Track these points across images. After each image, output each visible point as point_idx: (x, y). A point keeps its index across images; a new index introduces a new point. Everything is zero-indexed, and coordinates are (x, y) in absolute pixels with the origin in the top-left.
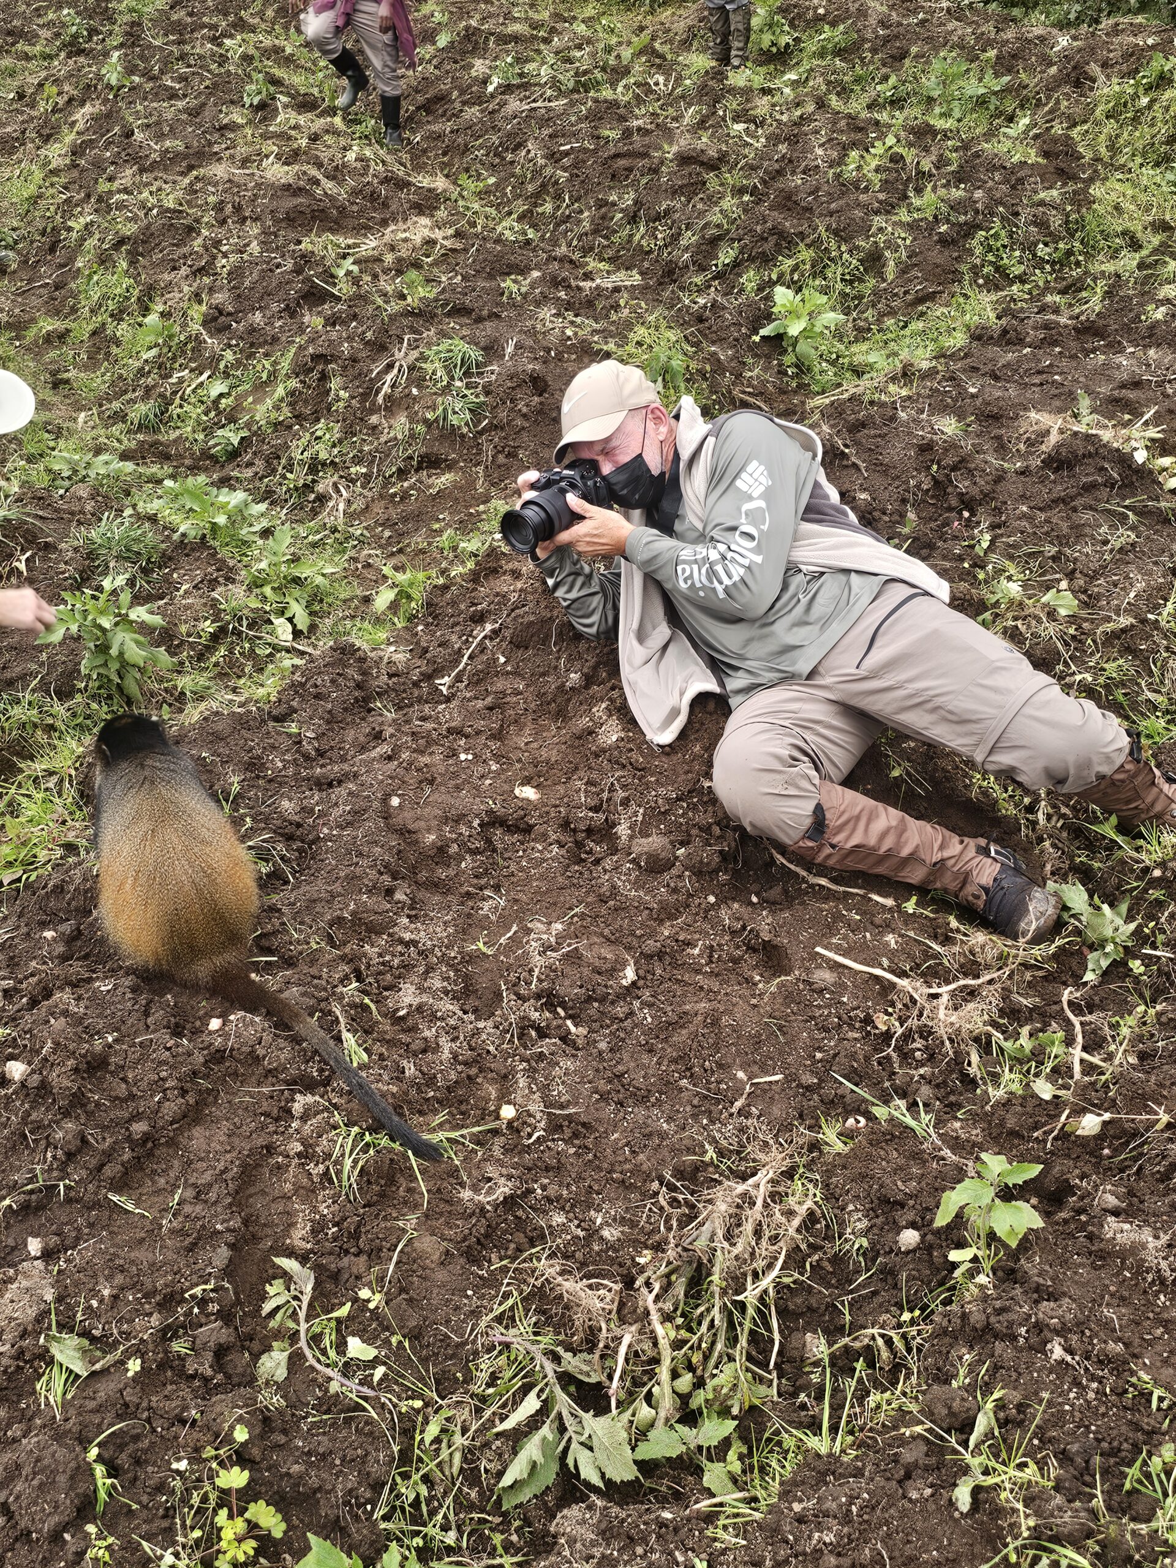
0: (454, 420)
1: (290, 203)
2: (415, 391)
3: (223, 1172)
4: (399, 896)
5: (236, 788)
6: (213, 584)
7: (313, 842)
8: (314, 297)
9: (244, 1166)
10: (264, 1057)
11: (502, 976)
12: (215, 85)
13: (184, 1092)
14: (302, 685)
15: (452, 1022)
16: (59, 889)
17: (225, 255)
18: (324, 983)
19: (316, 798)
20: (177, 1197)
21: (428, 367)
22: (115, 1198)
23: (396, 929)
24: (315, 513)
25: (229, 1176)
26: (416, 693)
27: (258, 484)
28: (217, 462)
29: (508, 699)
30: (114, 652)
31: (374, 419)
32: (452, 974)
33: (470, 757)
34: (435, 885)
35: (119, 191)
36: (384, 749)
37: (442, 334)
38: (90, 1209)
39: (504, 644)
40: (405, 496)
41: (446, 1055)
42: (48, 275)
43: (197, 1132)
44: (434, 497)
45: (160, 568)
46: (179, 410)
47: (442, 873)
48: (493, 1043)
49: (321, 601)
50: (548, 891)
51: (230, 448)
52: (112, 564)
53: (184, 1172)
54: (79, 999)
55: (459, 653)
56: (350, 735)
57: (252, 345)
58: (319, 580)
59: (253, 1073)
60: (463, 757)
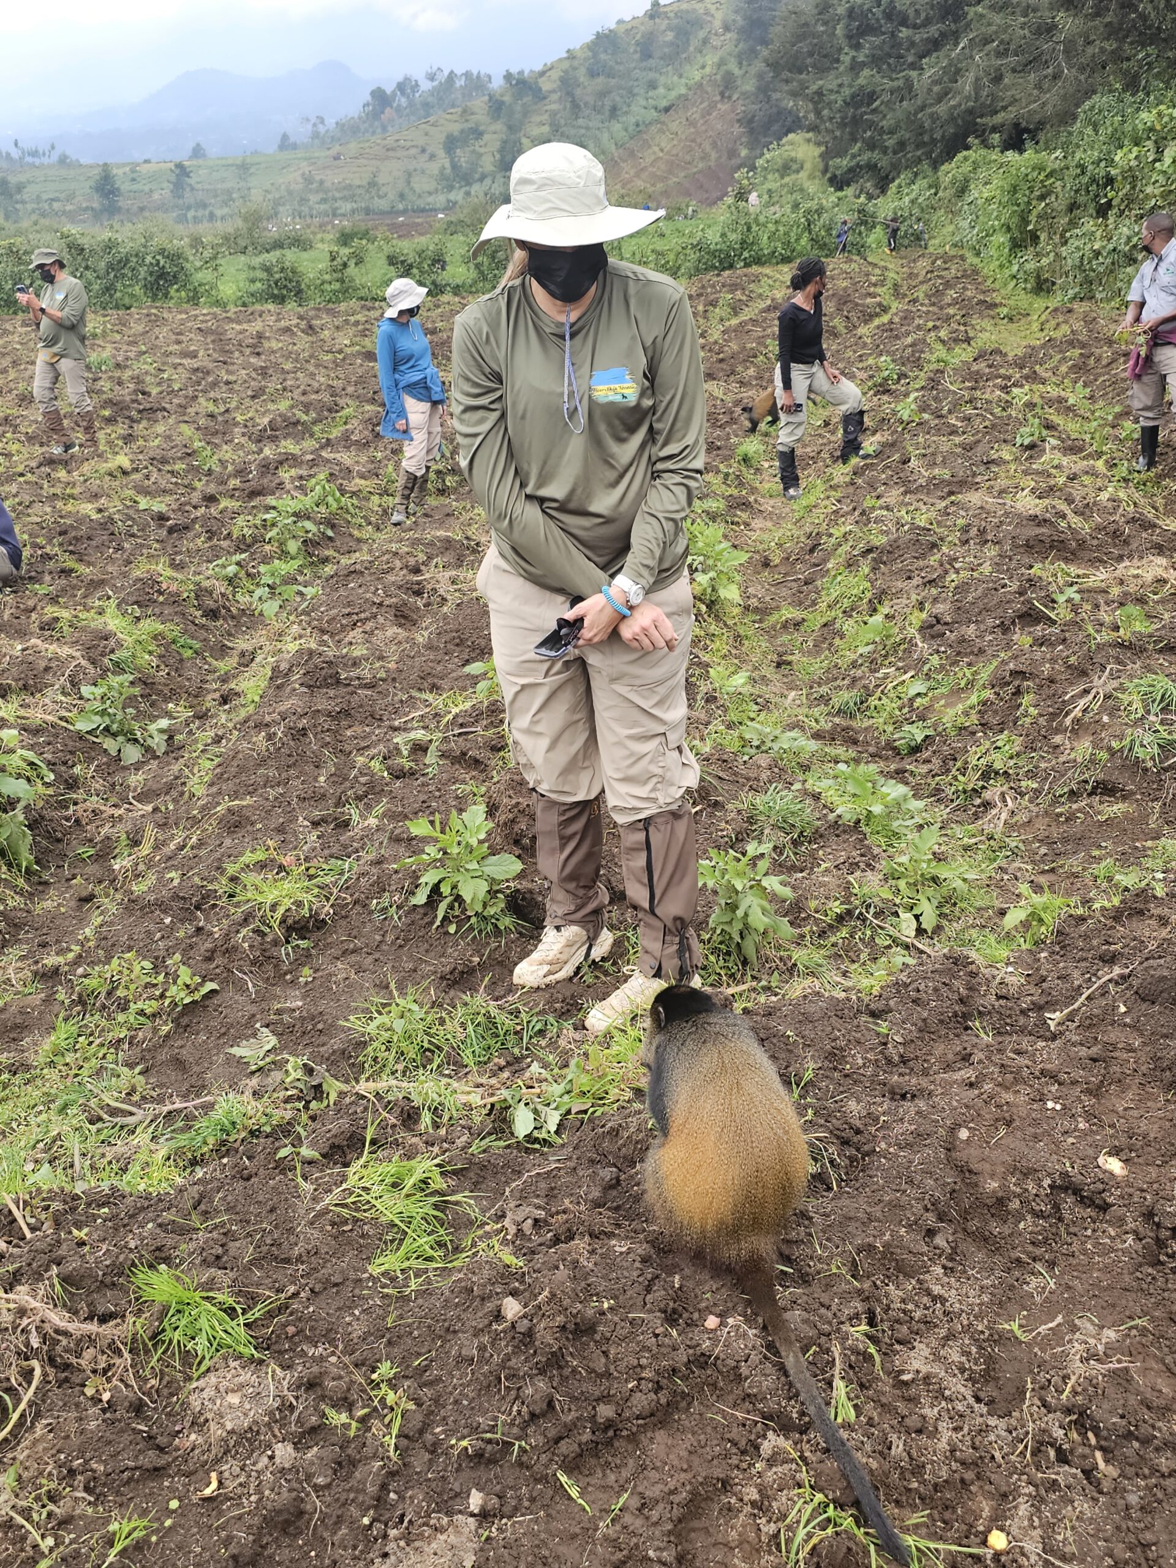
0: (1140, 753)
1: (1034, 531)
2: (1106, 719)
3: (672, 1492)
4: (940, 1241)
5: (808, 1075)
6: (853, 867)
7: (867, 1154)
8: (1030, 617)
9: (694, 1493)
10: (746, 1378)
11: (1031, 1372)
12: (994, 426)
13: (658, 1388)
14: (906, 985)
15: (960, 1407)
16: (615, 1133)
17: (957, 572)
18: (830, 1315)
19: (885, 1107)
20: (622, 1501)
21: (1125, 698)
22: (564, 1479)
23: (927, 1277)
24: (976, 817)
25: (676, 1499)
26: (1022, 1021)
27: (929, 780)
28: (899, 754)
29: (1117, 1054)
30: (740, 913)
31: (1058, 739)
32: (974, 1350)
33: (1058, 1107)
34: (984, 1239)
35: (881, 508)
36: (969, 1074)
37: (1149, 669)
38: (537, 1481)
39: (1129, 993)
40: (1070, 818)
41: (943, 1445)
42: (802, 572)
43: (661, 1436)
44: (1101, 824)
45: (810, 842)
46: (877, 702)
47: (996, 1228)
48: (1001, 1449)
49: (955, 904)
50: (1110, 1288)
51: (913, 744)
52: (766, 831)
53: (635, 1476)
54: (593, 1252)
55: (1078, 990)
56: (939, 1049)
57: (958, 654)
58: (958, 884)
59: (732, 1391)
60: (1050, 1105)
